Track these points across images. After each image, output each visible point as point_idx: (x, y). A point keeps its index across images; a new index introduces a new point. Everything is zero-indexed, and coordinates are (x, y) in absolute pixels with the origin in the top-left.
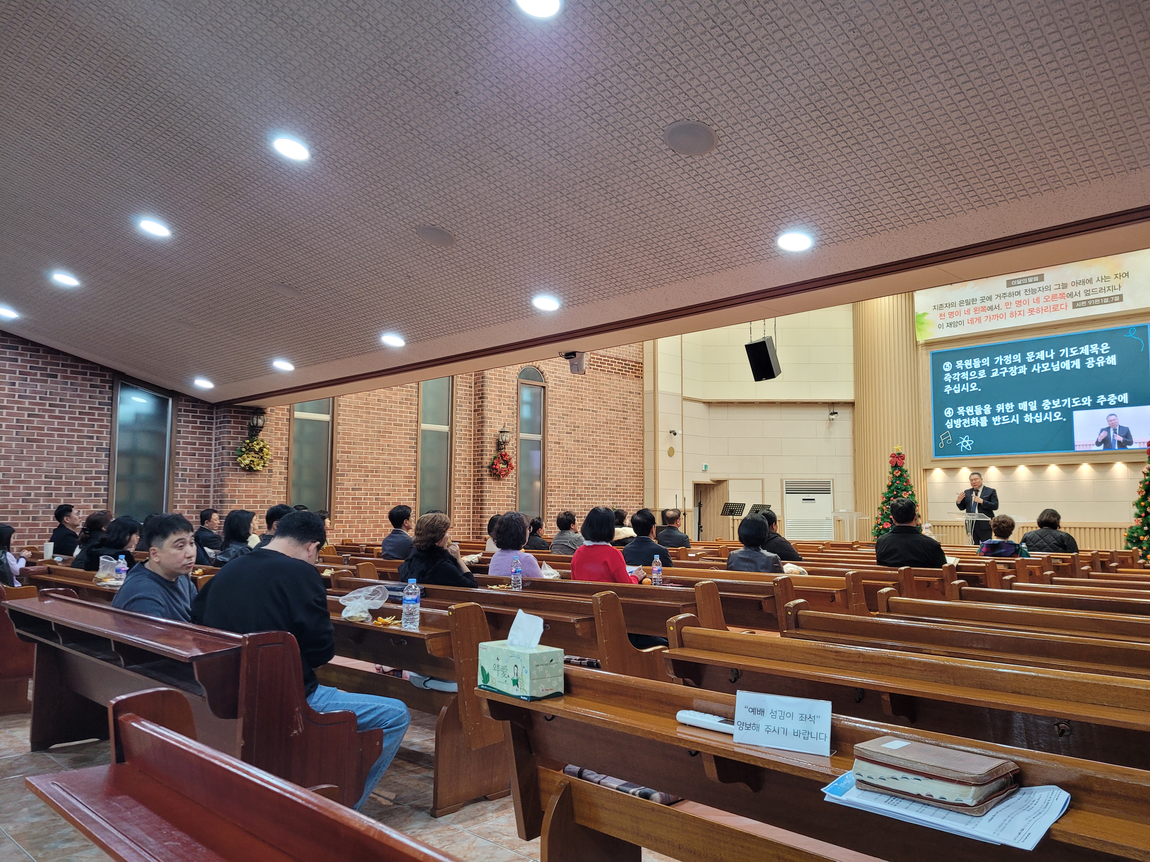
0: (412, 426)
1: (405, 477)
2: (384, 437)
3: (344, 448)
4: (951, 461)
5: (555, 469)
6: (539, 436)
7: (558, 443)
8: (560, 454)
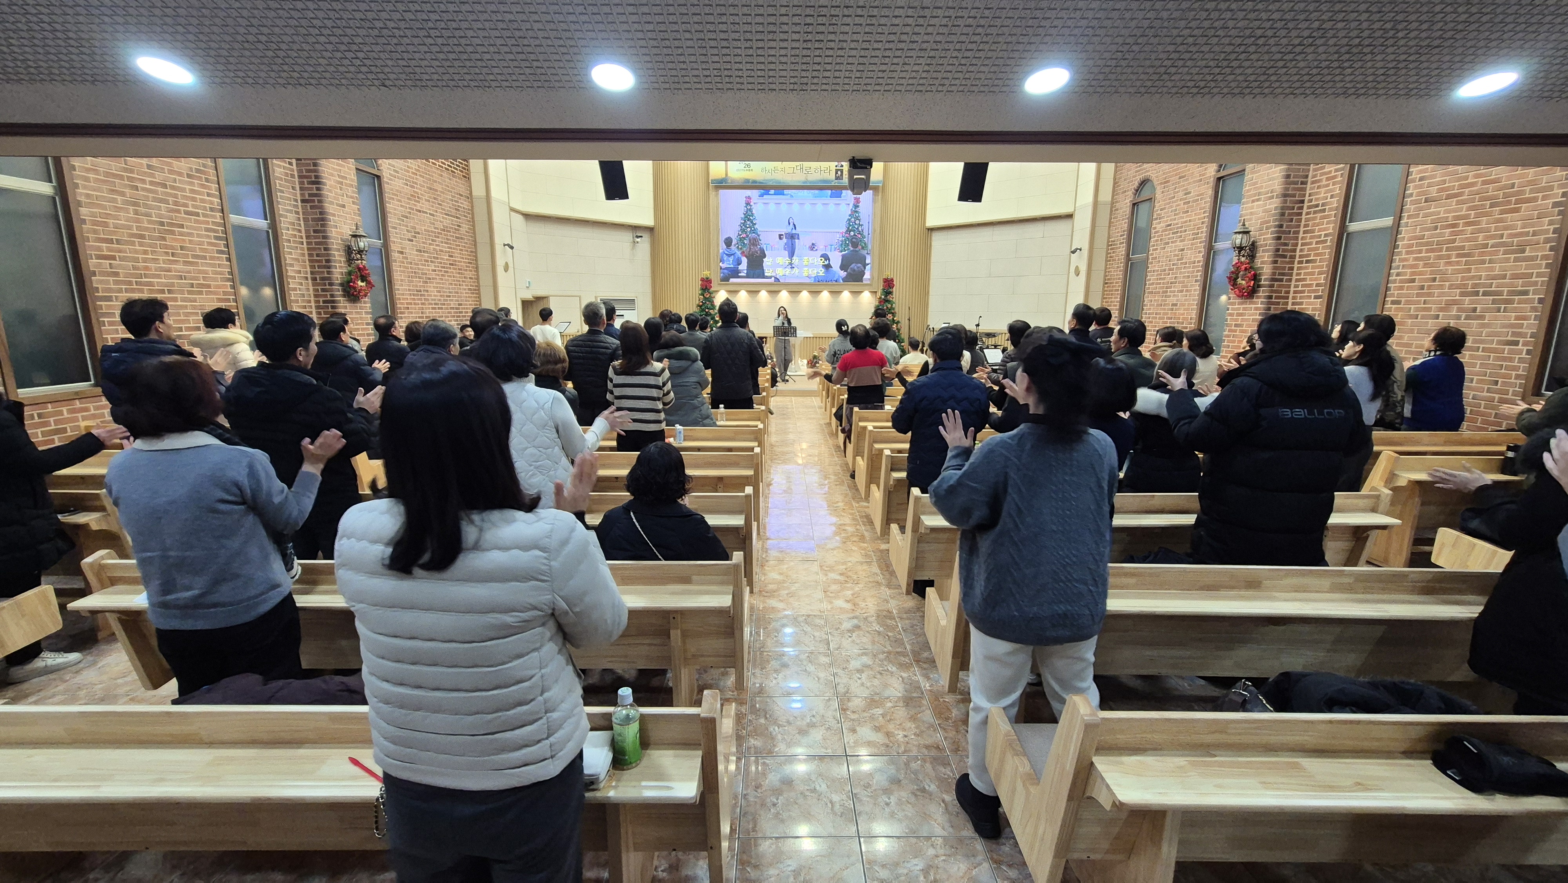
5: (402, 285)
6: (379, 243)
7: (402, 253)
8: (404, 267)
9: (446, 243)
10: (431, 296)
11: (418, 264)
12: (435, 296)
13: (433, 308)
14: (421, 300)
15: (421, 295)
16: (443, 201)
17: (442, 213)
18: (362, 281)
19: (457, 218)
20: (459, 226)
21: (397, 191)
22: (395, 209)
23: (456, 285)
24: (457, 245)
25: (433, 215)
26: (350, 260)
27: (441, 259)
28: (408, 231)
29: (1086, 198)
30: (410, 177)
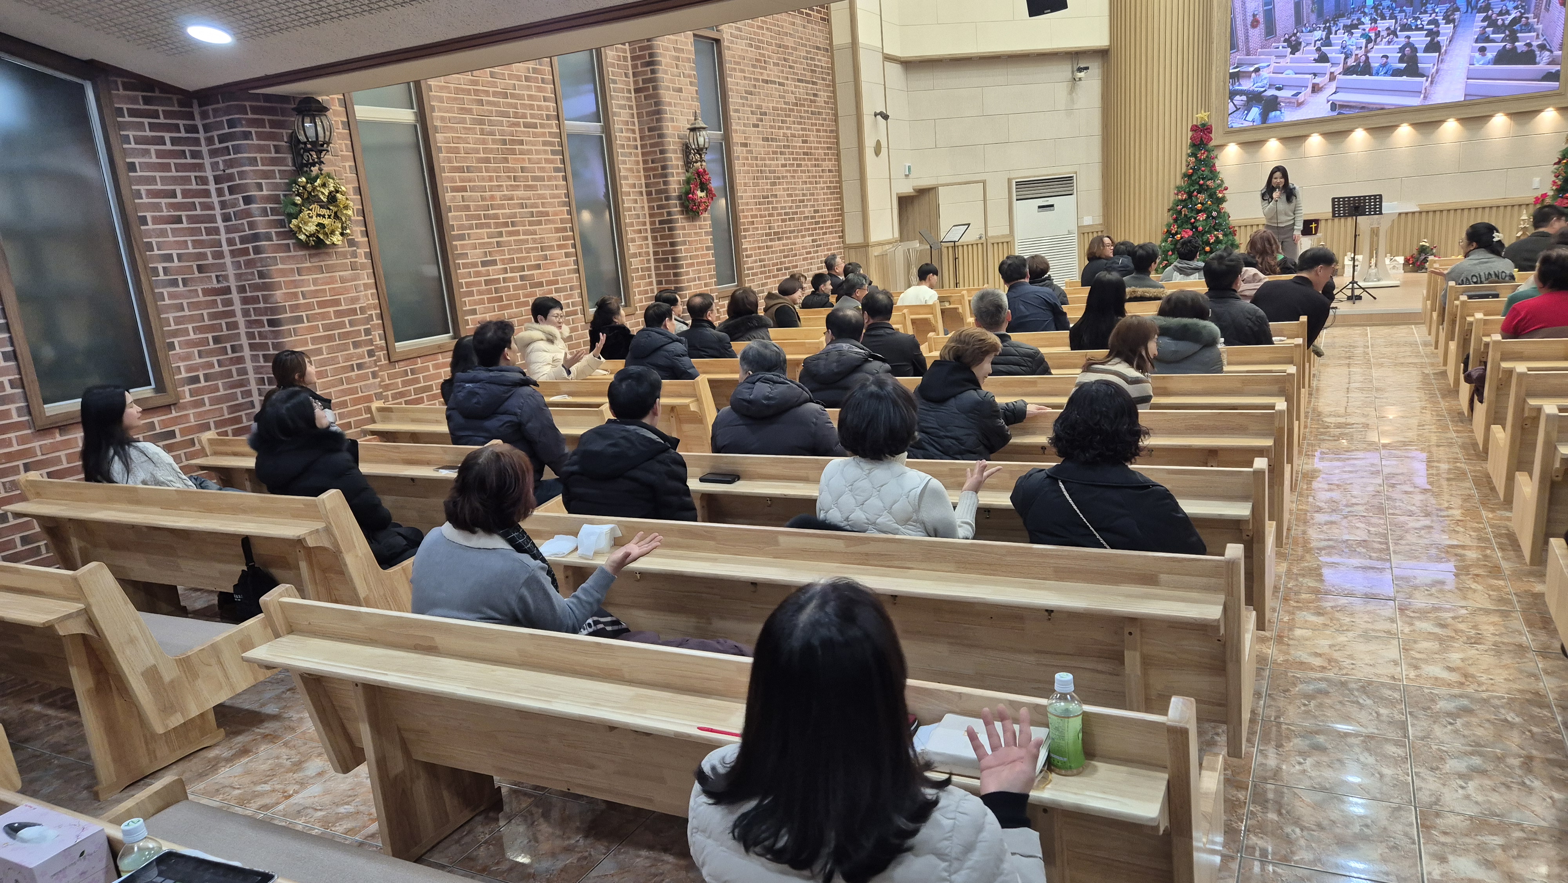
0: (551, 126)
1: (558, 230)
2: (513, 151)
3: (453, 180)
6: (719, 135)
26: (688, 164)
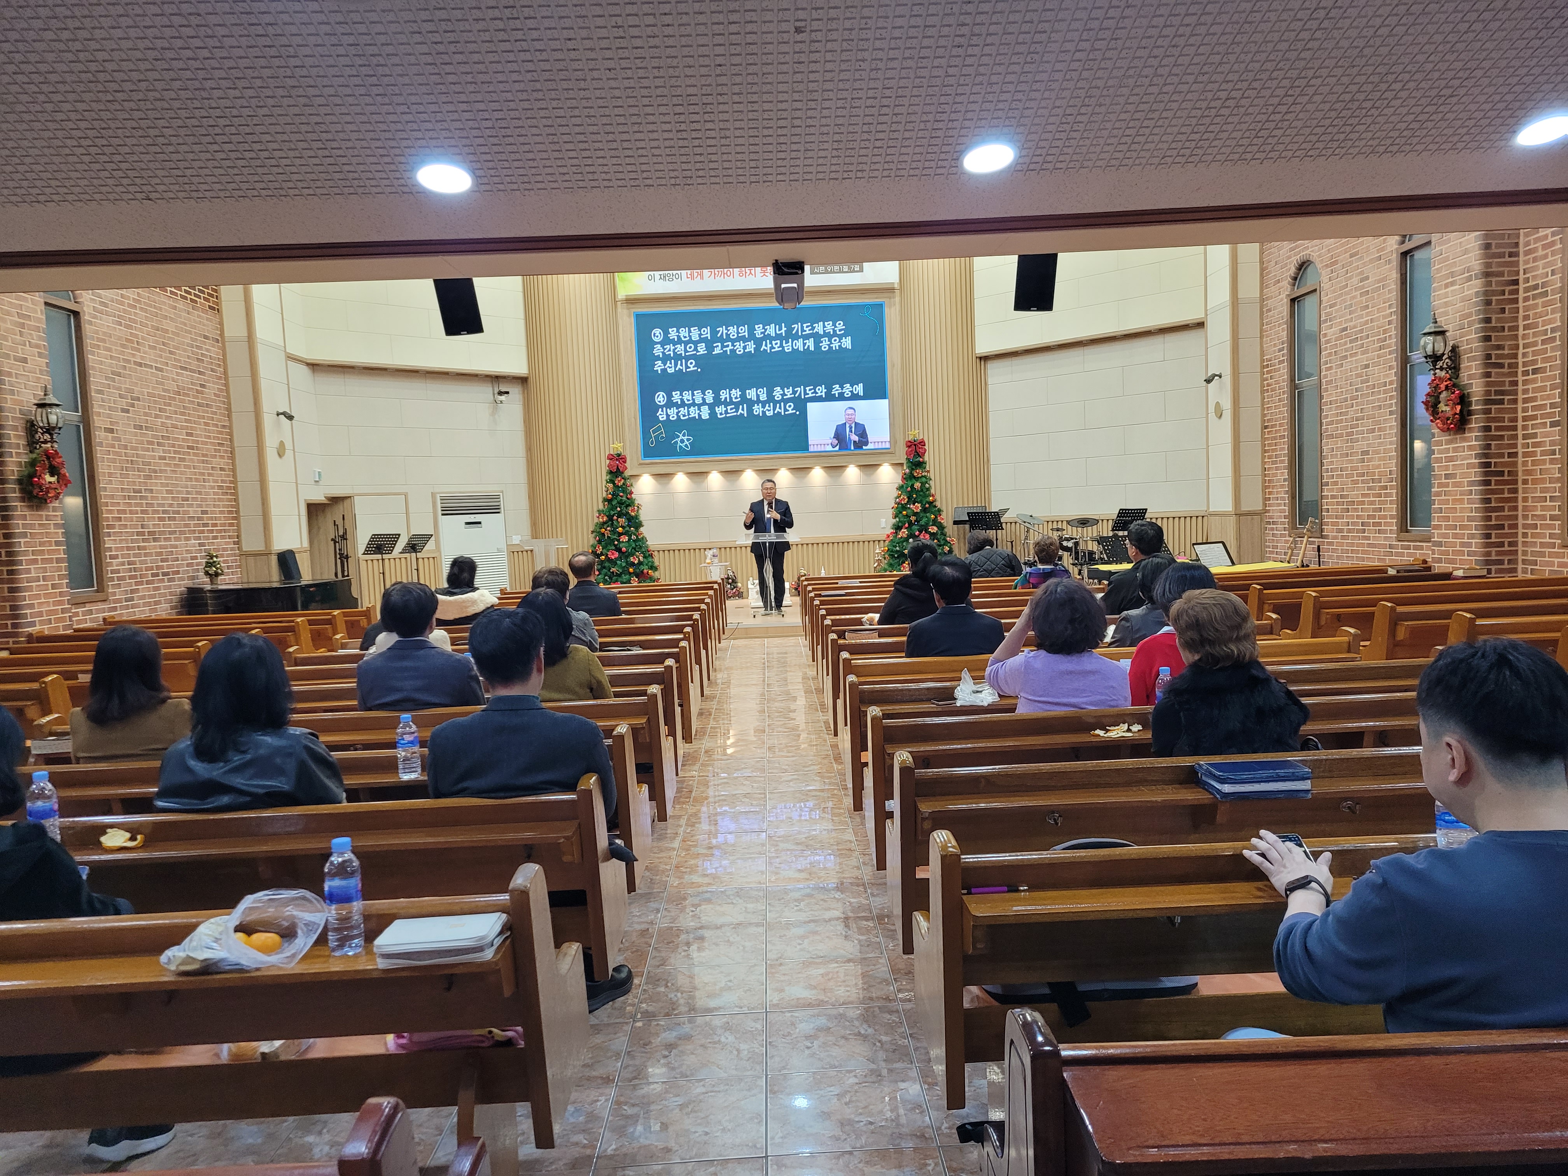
4: (663, 464)
5: (110, 482)
6: (74, 416)
7: (111, 431)
8: (115, 453)
9: (183, 414)
10: (157, 498)
11: (136, 449)
12: (164, 498)
13: (160, 519)
14: (141, 505)
15: (141, 498)
16: (178, 348)
17: (175, 366)
18: (52, 475)
19: (200, 373)
20: (202, 386)
21: (104, 333)
22: (101, 363)
23: (197, 480)
24: (199, 417)
25: (161, 370)
26: (32, 444)
27: (177, 439)
28: (121, 396)
29: (1220, 294)
30: (125, 311)
